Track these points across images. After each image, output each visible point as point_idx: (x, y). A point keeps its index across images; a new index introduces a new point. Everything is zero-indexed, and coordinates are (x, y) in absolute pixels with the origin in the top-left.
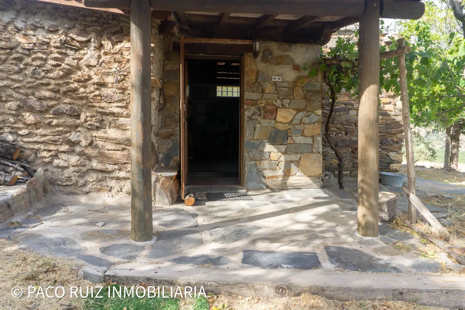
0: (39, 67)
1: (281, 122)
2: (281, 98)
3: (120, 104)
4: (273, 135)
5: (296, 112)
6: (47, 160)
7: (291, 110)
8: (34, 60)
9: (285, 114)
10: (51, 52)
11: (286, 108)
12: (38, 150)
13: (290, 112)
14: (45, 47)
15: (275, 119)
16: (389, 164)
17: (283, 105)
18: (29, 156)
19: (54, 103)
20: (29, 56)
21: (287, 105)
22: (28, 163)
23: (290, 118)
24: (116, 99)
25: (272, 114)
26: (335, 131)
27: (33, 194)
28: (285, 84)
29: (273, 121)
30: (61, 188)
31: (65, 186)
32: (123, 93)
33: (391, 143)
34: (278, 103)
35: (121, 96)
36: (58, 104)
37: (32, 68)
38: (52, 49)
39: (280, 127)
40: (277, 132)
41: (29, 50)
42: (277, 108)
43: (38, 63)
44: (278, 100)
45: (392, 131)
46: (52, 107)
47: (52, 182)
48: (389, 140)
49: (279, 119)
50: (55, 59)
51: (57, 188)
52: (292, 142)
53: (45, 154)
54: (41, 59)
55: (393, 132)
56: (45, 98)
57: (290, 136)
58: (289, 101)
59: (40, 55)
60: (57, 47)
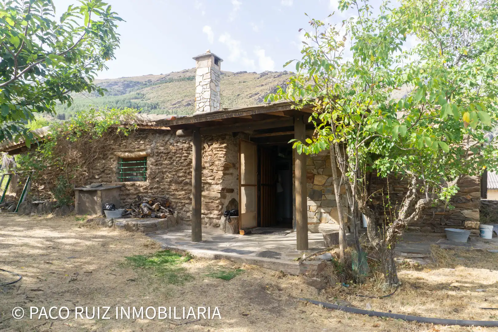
0: (178, 161)
1: (317, 185)
2: (317, 168)
3: (211, 178)
4: (312, 194)
5: (327, 177)
6: (180, 208)
7: (324, 176)
8: (176, 158)
9: (320, 179)
10: (183, 153)
11: (321, 174)
12: (177, 202)
13: (324, 177)
14: (181, 151)
15: (313, 183)
16: (463, 221)
17: (318, 173)
18: (173, 205)
19: (184, 178)
20: (174, 156)
21: (321, 173)
22: (173, 209)
23: (324, 182)
24: (209, 175)
25: (310, 179)
26: (402, 191)
27: (170, 223)
28: (320, 159)
29: (312, 184)
30: (185, 222)
31: (187, 221)
32: (212, 172)
33: (464, 201)
34: (315, 171)
35: (211, 174)
36: (185, 179)
37: (175, 162)
38: (184, 152)
39: (316, 188)
40: (314, 192)
41: (175, 153)
42: (314, 175)
43: (178, 159)
44: (315, 170)
45: (464, 189)
46: (183, 180)
47: (182, 219)
48: (461, 198)
49: (315, 182)
50: (185, 156)
51: (184, 222)
52: (325, 199)
53: (180, 204)
54: (179, 157)
55: (465, 191)
56: (181, 177)
57: (324, 195)
58: (322, 170)
59: (178, 155)
60: (185, 151)
